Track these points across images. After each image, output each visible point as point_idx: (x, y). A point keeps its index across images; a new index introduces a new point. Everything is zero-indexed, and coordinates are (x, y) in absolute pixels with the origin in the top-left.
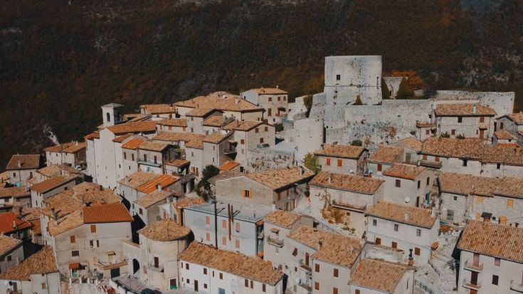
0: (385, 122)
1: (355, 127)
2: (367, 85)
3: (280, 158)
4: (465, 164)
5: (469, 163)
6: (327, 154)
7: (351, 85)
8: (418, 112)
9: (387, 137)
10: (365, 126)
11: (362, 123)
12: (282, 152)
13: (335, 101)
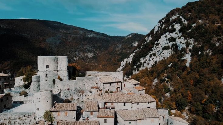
0: (79, 88)
1: (65, 92)
2: (63, 70)
3: (24, 116)
4: (124, 105)
5: (126, 104)
6: (58, 110)
7: (54, 70)
8: (91, 82)
9: (80, 95)
10: (70, 91)
11: (68, 90)
12: (25, 113)
13: (46, 79)
